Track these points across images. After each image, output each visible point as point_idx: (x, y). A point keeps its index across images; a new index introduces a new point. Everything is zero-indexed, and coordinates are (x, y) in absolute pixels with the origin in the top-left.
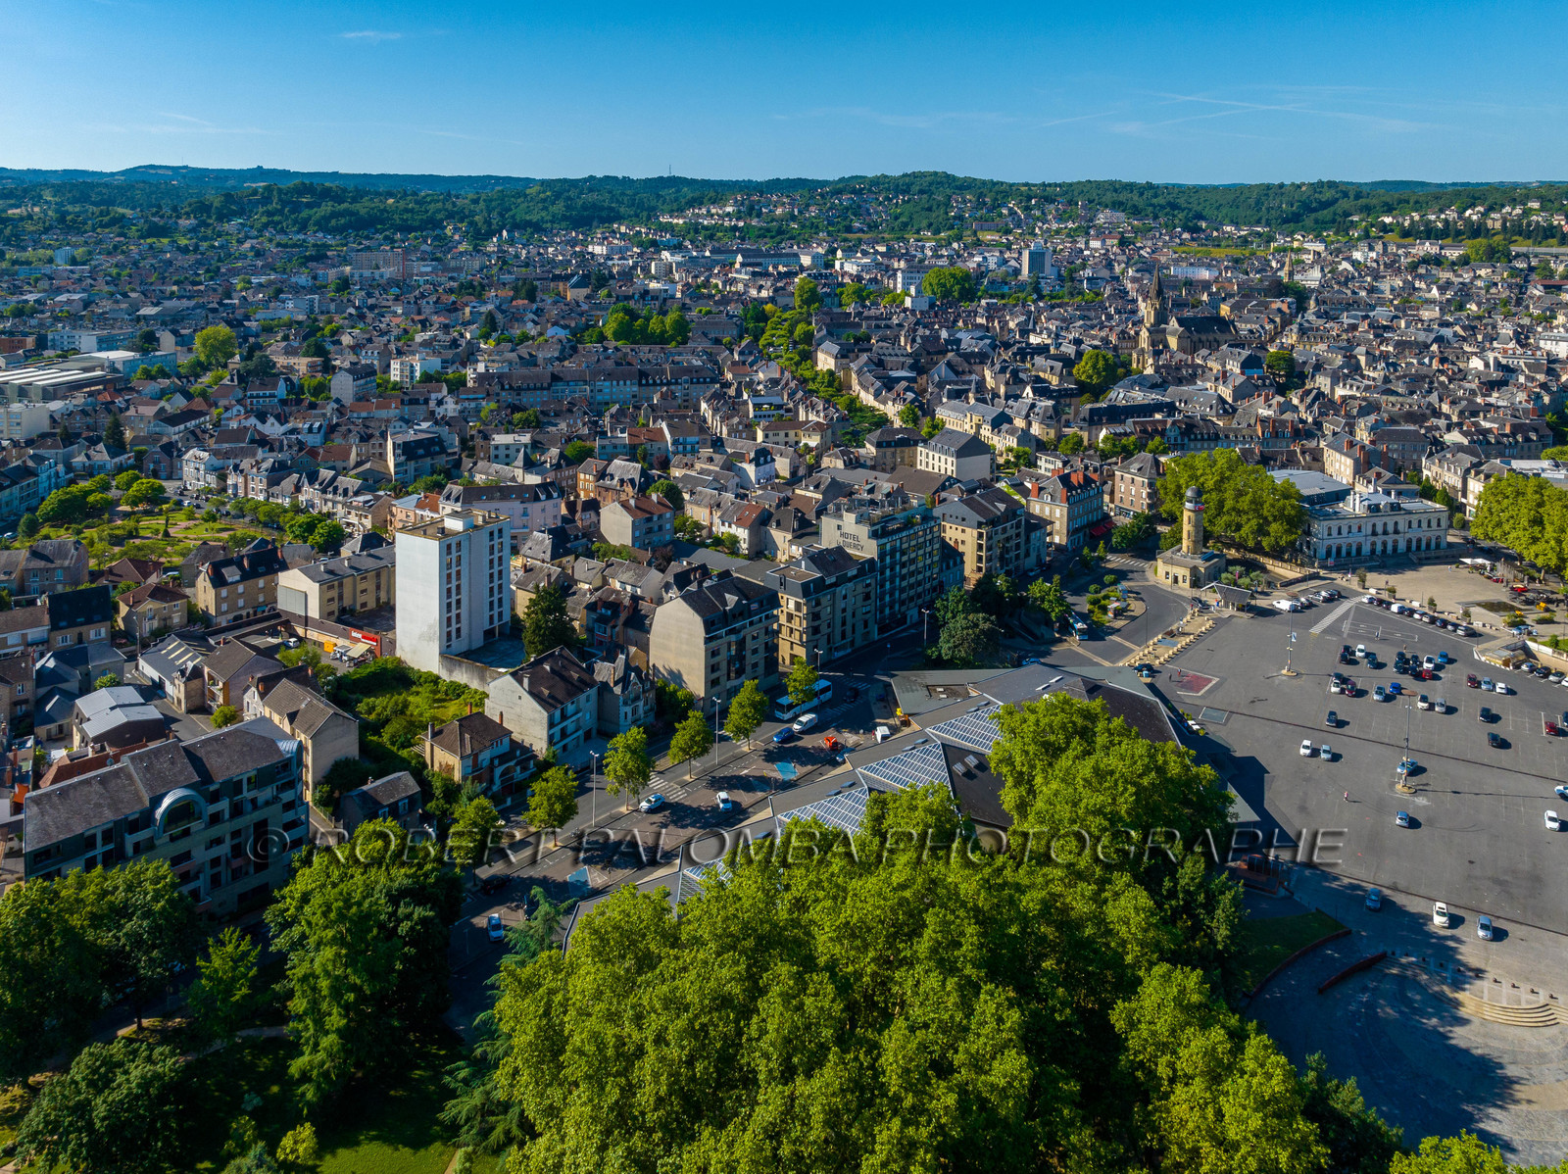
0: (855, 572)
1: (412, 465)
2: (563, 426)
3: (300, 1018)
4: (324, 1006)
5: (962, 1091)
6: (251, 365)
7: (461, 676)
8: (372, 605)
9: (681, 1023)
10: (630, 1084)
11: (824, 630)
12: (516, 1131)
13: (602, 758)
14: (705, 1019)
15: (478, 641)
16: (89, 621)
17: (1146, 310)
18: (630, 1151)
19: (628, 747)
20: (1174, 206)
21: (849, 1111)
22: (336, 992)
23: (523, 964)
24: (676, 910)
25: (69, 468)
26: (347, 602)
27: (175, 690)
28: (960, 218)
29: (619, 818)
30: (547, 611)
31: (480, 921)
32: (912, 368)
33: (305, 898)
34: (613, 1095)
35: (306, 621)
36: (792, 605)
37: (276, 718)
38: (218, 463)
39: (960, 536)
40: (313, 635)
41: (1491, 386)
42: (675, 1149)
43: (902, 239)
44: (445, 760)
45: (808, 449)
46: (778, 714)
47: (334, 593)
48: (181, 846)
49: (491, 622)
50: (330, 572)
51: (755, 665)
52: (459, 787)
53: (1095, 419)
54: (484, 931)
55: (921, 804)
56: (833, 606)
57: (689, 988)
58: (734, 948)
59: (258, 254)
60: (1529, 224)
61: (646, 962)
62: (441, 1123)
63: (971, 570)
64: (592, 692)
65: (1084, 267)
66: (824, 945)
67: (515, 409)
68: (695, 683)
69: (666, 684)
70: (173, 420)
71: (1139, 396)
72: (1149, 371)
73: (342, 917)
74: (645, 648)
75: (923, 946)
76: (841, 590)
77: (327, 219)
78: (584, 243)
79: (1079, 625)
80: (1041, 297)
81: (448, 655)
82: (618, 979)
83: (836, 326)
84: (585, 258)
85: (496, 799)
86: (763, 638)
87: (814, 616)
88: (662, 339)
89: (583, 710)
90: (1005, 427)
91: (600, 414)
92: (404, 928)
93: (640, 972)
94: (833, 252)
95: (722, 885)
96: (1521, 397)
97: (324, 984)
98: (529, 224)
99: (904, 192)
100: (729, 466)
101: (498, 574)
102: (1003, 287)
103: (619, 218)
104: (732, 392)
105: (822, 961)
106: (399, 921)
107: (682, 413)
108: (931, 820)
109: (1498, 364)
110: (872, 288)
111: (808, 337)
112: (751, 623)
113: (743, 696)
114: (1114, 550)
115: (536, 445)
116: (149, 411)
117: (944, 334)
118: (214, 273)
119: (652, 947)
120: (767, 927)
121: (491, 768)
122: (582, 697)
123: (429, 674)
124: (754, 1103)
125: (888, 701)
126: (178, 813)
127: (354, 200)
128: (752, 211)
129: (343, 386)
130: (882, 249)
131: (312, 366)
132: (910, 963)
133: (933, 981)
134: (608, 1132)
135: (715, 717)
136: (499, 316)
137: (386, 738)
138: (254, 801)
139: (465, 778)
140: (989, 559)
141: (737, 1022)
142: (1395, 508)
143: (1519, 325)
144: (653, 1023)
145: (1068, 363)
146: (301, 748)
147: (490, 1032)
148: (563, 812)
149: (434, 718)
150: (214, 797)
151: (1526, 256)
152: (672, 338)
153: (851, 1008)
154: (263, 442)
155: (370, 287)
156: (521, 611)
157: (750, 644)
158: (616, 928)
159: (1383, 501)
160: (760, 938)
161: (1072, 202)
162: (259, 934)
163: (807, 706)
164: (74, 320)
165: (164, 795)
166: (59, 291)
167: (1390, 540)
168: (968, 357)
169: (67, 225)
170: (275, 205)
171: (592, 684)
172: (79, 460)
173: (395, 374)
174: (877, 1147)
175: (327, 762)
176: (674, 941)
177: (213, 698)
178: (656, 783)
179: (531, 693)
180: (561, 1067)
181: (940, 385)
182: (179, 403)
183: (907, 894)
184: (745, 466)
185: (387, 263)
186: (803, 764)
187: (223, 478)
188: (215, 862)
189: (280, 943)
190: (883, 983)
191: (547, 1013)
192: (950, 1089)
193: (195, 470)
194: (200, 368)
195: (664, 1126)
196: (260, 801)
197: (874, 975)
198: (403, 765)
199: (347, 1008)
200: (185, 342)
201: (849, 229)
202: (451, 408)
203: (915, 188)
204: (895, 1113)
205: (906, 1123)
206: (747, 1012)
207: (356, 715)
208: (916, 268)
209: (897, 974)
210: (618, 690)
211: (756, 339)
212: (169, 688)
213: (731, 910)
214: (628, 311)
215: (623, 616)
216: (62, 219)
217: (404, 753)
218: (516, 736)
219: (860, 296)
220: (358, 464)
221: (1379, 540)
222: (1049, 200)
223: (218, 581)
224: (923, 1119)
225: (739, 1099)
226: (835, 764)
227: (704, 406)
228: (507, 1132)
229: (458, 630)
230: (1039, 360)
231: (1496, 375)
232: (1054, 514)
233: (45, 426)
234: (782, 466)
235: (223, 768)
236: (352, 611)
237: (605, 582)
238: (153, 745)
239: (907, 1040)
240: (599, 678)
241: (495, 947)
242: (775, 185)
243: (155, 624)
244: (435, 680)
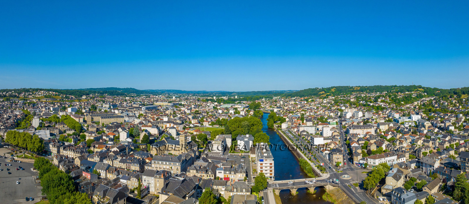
41: (8, 119)
60: (12, 95)
96: (12, 120)
109: (9, 116)
143: (12, 110)
151: (12, 100)
231: (8, 118)
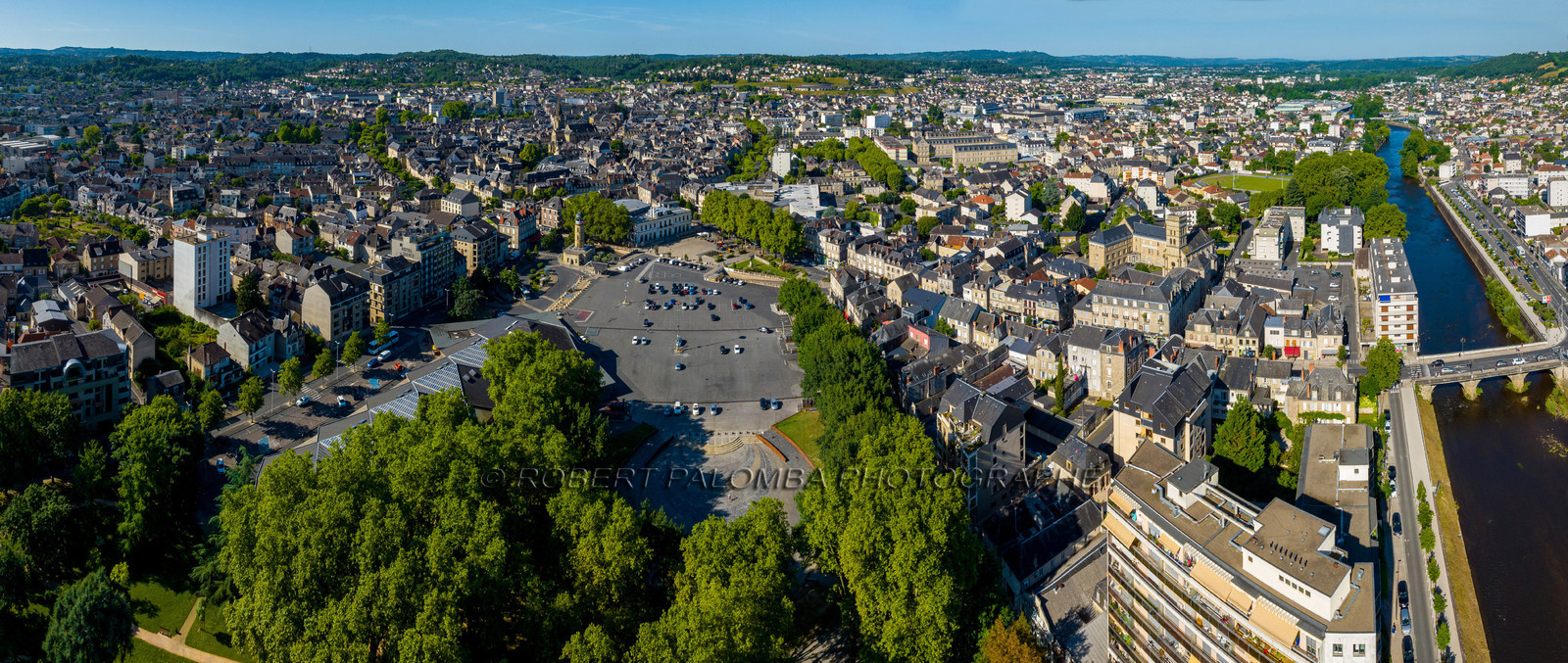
0: (410, 269)
1: (184, 203)
3: (123, 500)
4: (135, 496)
5: (471, 567)
6: (108, 146)
7: (205, 321)
8: (162, 276)
9: (318, 534)
10: (289, 570)
11: (394, 304)
12: (229, 592)
13: (277, 373)
14: (331, 533)
15: (214, 302)
16: (39, 265)
17: (554, 121)
18: (289, 612)
19: (290, 368)
21: (409, 586)
22: (143, 487)
23: (234, 491)
24: (316, 466)
25: (32, 189)
26: (151, 274)
27: (73, 306)
28: (461, 74)
29: (285, 409)
30: (248, 288)
31: (213, 462)
32: (438, 156)
33: (128, 432)
34: (280, 576)
35: (131, 281)
36: (377, 289)
37: (117, 330)
38: (93, 194)
39: (464, 247)
40: (135, 289)
42: (314, 612)
43: (431, 86)
44: (197, 366)
45: (384, 202)
46: (370, 351)
47: (145, 268)
48: (73, 390)
49: (221, 292)
50: (143, 257)
51: (357, 323)
52: (203, 383)
53: (530, 181)
54: (215, 468)
55: (447, 400)
56: (398, 288)
57: (323, 514)
58: (347, 490)
61: (300, 496)
62: (190, 580)
63: (470, 266)
64: (272, 335)
65: (523, 99)
66: (396, 487)
67: (233, 176)
68: (326, 333)
69: (310, 332)
70: (74, 171)
71: (551, 167)
72: (557, 153)
73: (145, 448)
74: (299, 311)
75: (449, 483)
76: (403, 280)
78: (267, 88)
79: (526, 291)
80: (502, 116)
81: (199, 308)
82: (284, 506)
83: (398, 133)
84: (267, 96)
85: (222, 392)
87: (388, 296)
88: (307, 141)
89: (267, 344)
90: (486, 187)
91: (276, 181)
92: (175, 459)
93: (295, 503)
94: (395, 94)
95: (340, 451)
97: (136, 483)
98: (239, 78)
100: (343, 209)
102: (484, 114)
104: (344, 171)
105: (394, 496)
106: (173, 455)
107: (318, 181)
108: (452, 409)
110: (416, 113)
111: (383, 139)
112: (355, 299)
113: (352, 340)
114: (542, 250)
115: (244, 196)
116: (64, 165)
117: (454, 137)
118: (92, 99)
119: (303, 487)
120: (365, 477)
121: (220, 374)
122: (267, 337)
123: (190, 317)
124: (357, 584)
125: (428, 340)
126: (73, 371)
128: (353, 71)
129: (149, 159)
130: (421, 91)
131: (135, 148)
132: (441, 494)
133: (454, 503)
134: (278, 599)
135: (336, 353)
136: (224, 126)
137: (168, 349)
138: (106, 373)
139: (206, 378)
140: (479, 259)
141: (348, 534)
142: (670, 213)
144: (303, 534)
145: (517, 151)
146: (128, 348)
147: (216, 529)
148: (256, 405)
149: (191, 342)
150: (89, 367)
152: (312, 140)
153: (410, 523)
154: (113, 185)
155: (162, 109)
156: (236, 287)
158: (284, 475)
159: (664, 210)
160: (361, 483)
161: (517, 66)
162: (107, 447)
163: (386, 345)
164: (35, 119)
165: (66, 361)
166: (29, 105)
167: (667, 229)
168: (466, 149)
169: (33, 75)
170: (119, 66)
171: (271, 330)
172: (36, 186)
173: (174, 155)
174: (425, 608)
175: (140, 359)
176: (313, 484)
177: (89, 314)
178: (305, 389)
179: (240, 333)
180: (253, 556)
181: (452, 164)
182: (76, 163)
183: (440, 453)
184: (351, 210)
185: (171, 96)
186: (384, 379)
187: (95, 202)
188: (88, 402)
189: (116, 454)
190: (428, 507)
191: (246, 522)
192: (464, 567)
193: (83, 196)
194: (86, 146)
195: (308, 597)
196: (109, 374)
197: (423, 503)
198: (176, 366)
199: (146, 499)
200: (79, 132)
201: (404, 81)
202: (201, 174)
203: (438, 59)
204: (435, 585)
205: (440, 591)
206: (353, 528)
207: (154, 335)
208: (439, 101)
209: (435, 502)
210: (285, 335)
211: (356, 140)
212: (70, 305)
213: (345, 467)
215: (288, 293)
217: (177, 360)
218: (232, 357)
219: (410, 115)
220: (156, 201)
221: (663, 230)
222: (506, 65)
223: (93, 255)
224: (449, 587)
225: (349, 582)
226: (401, 379)
227: (329, 177)
228: (224, 592)
229: (205, 294)
230: (502, 150)
233: (23, 168)
234: (371, 211)
235: (96, 353)
236: (153, 279)
237: (278, 274)
238: (64, 333)
239: (441, 539)
240: (275, 327)
241: (219, 479)
243: (65, 271)
244: (193, 321)
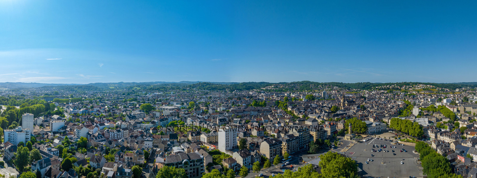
0: (295, 138)
1: (221, 123)
2: (245, 118)
6: (197, 108)
7: (229, 153)
8: (215, 141)
11: (290, 148)
13: (252, 166)
15: (231, 148)
16: (174, 139)
17: (342, 101)
19: (256, 165)
20: (346, 86)
25: (172, 119)
26: (211, 141)
27: (186, 150)
28: (311, 88)
29: (255, 177)
30: (242, 145)
32: (304, 110)
35: (205, 143)
36: (284, 144)
38: (192, 120)
39: (313, 134)
40: (206, 145)
41: (391, 108)
43: (302, 91)
44: (226, 165)
45: (287, 122)
46: (282, 162)
47: (209, 139)
48: (186, 169)
49: (234, 145)
50: (208, 135)
51: (278, 154)
53: (334, 116)
56: (291, 144)
59: (198, 93)
60: (395, 88)
63: (315, 139)
64: (250, 156)
65: (332, 95)
67: (237, 115)
68: (268, 156)
69: (263, 156)
70: (186, 114)
71: (341, 112)
72: (343, 109)
74: (259, 150)
76: (293, 141)
77: (208, 88)
78: (249, 92)
79: (333, 146)
80: (325, 99)
81: (226, 150)
83: (291, 104)
84: (249, 94)
86: (280, 149)
87: (288, 146)
88: (262, 106)
89: (249, 159)
90: (320, 118)
91: (252, 117)
94: (290, 93)
96: (395, 109)
98: (239, 89)
99: (302, 84)
100: (273, 124)
101: (234, 140)
102: (319, 99)
103: (254, 88)
104: (274, 114)
107: (266, 117)
109: (392, 106)
110: (297, 98)
111: (286, 106)
112: (277, 146)
113: (276, 159)
114: (338, 135)
115: (241, 120)
116: (183, 113)
117: (309, 105)
121: (234, 167)
122: (249, 157)
123: (224, 153)
125: (301, 160)
126: (186, 163)
127: (212, 85)
128: (276, 87)
129: (210, 111)
130: (299, 93)
131: (206, 108)
136: (235, 102)
137: (217, 161)
138: (196, 164)
139: (229, 168)
140: (318, 137)
142: (379, 124)
145: (330, 108)
146: (204, 158)
148: (245, 174)
149: (224, 159)
150: (191, 162)
151: (395, 92)
152: (263, 106)
154: (198, 118)
155: (215, 98)
156: (238, 144)
157: (277, 150)
161: (330, 85)
163: (287, 161)
164: (173, 101)
165: (184, 160)
166: (171, 97)
167: (379, 129)
168: (313, 108)
169: (173, 89)
170: (200, 86)
171: (250, 155)
172: (173, 118)
173: (218, 110)
175: (208, 163)
177: (191, 152)
178: (261, 172)
179: (240, 155)
181: (309, 112)
182: (187, 112)
184: (276, 124)
185: (217, 94)
186: (287, 170)
187: (193, 122)
188: (191, 173)
193: (189, 121)
194: (190, 108)
201: (293, 90)
202: (227, 115)
203: (304, 83)
207: (212, 157)
208: (304, 95)
210: (255, 156)
211: (278, 106)
214: (256, 101)
215: (256, 145)
216: (172, 88)
218: (238, 162)
219: (295, 99)
220: (213, 122)
221: (377, 130)
222: (326, 85)
223: (192, 135)
227: (269, 116)
229: (228, 146)
230: (325, 108)
232: (328, 130)
233: (169, 114)
234: (282, 125)
235: (193, 158)
236: (212, 142)
237: (252, 141)
242: (280, 83)
243: (183, 141)
244: (225, 154)
